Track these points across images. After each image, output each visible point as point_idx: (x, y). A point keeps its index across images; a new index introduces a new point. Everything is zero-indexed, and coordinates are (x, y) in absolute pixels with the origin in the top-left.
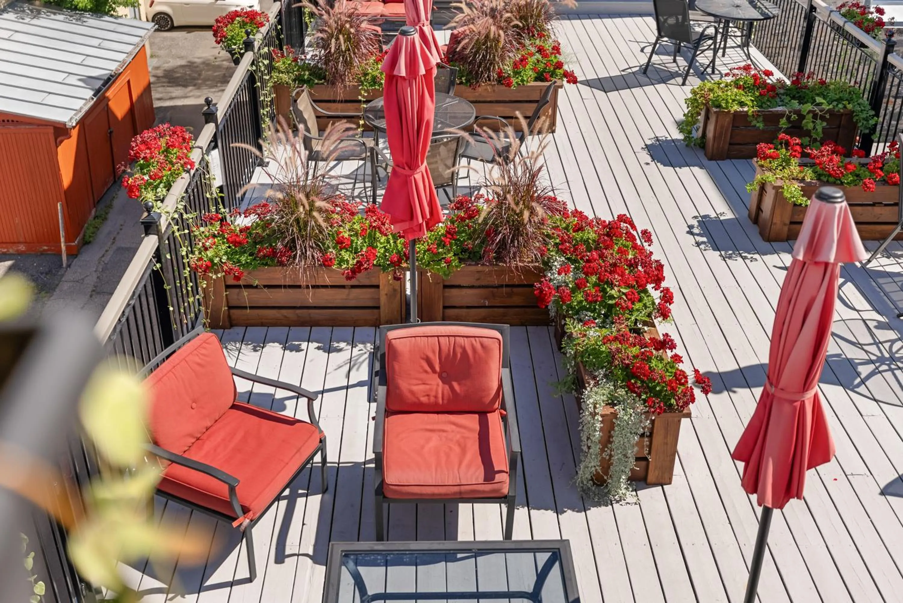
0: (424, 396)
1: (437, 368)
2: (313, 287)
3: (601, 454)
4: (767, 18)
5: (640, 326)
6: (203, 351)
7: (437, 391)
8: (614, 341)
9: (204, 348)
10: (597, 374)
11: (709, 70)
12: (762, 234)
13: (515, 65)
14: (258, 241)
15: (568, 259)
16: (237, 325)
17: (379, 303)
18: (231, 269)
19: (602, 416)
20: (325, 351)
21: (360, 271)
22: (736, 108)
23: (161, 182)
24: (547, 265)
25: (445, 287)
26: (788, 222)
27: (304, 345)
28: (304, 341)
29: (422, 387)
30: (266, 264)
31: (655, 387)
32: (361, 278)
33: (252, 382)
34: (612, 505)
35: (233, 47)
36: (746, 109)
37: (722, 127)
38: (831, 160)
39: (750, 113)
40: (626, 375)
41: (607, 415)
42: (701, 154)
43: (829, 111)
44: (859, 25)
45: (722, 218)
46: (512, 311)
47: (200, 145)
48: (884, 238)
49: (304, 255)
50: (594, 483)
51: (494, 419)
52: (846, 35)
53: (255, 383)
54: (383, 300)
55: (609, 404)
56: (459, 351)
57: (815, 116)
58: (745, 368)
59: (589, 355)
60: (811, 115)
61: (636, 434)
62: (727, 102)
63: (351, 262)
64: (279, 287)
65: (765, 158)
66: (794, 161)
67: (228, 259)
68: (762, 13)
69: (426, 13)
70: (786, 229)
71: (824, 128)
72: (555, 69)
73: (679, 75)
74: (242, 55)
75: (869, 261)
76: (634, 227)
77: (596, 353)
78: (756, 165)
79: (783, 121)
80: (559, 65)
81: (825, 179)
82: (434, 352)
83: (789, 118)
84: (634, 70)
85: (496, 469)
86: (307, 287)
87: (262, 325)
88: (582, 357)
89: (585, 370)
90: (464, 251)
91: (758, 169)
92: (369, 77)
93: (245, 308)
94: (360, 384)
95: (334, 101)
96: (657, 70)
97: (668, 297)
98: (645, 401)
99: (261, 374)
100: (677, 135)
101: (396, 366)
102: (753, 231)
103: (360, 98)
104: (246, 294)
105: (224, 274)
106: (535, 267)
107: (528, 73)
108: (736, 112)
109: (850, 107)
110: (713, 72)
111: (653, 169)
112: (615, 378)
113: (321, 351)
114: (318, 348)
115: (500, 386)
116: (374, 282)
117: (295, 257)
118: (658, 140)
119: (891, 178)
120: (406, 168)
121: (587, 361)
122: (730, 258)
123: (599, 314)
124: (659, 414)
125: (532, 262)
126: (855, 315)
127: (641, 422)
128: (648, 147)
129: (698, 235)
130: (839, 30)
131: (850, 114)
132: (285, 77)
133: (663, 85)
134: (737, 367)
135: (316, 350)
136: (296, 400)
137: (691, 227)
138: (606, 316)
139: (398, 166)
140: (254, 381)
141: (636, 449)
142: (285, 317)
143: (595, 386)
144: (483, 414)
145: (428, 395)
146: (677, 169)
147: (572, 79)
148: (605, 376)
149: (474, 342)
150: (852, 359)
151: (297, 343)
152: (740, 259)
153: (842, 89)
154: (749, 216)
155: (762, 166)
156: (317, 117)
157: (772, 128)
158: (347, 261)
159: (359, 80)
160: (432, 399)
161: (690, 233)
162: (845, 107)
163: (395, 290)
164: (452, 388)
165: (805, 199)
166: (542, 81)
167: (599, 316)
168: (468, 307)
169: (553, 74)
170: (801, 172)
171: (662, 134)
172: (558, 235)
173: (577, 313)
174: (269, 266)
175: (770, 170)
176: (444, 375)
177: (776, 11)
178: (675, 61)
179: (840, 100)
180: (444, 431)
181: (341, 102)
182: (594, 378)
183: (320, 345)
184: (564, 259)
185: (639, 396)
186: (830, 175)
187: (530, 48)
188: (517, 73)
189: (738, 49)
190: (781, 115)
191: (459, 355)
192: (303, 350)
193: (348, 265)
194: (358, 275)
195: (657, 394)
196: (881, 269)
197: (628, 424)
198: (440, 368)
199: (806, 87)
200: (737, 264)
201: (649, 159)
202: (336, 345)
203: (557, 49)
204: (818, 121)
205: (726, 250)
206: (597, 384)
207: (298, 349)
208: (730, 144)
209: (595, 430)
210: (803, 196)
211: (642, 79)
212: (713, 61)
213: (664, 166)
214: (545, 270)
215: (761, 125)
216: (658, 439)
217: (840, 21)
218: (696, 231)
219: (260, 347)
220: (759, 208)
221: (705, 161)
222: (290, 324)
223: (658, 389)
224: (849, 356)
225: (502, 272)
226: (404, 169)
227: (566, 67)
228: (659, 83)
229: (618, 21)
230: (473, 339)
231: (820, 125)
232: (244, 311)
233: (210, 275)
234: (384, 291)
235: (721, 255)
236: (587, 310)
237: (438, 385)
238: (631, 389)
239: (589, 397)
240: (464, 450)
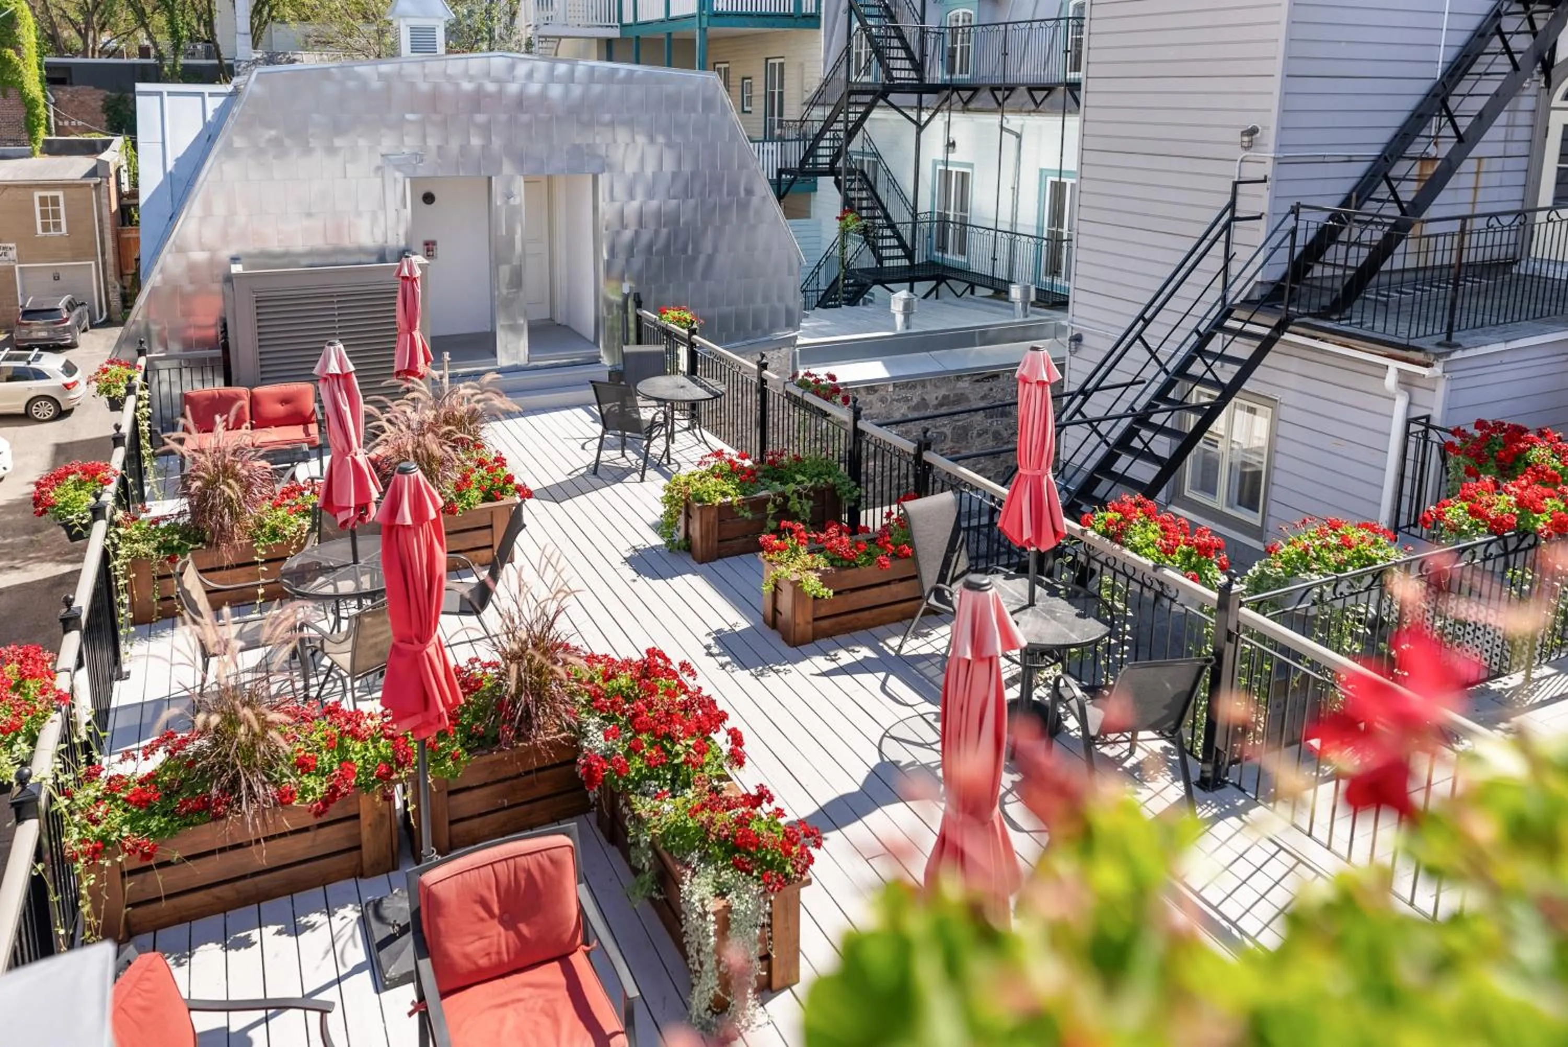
0: (482, 957)
1: (496, 910)
2: (266, 839)
3: (718, 968)
4: (717, 396)
5: (716, 783)
6: (147, 985)
7: (499, 945)
8: (702, 809)
9: (148, 979)
10: (688, 859)
11: (665, 461)
12: (786, 639)
13: (458, 487)
14: (170, 792)
15: (603, 718)
16: (138, 933)
17: (360, 840)
18: (138, 845)
19: (714, 914)
20: (290, 935)
21: (334, 801)
22: (720, 499)
23: (18, 735)
24: (582, 733)
25: (451, 793)
26: (810, 619)
27: (255, 934)
28: (254, 928)
29: (478, 944)
30: (192, 824)
31: (765, 856)
32: (335, 811)
33: (225, 1013)
34: (741, 1035)
35: (70, 517)
36: (729, 499)
37: (708, 523)
38: (841, 542)
39: (735, 503)
40: (726, 851)
41: (719, 911)
42: (689, 558)
43: (812, 488)
44: (816, 393)
45: (737, 629)
46: (538, 805)
47: (66, 666)
48: (913, 617)
49: (253, 796)
50: (714, 1012)
51: (579, 960)
52: (807, 406)
53: (231, 1013)
54: (366, 834)
55: (716, 896)
56: (522, 876)
57: (800, 496)
58: (826, 805)
59: (674, 837)
60: (796, 495)
61: (756, 926)
62: (709, 495)
63: (318, 791)
64: (211, 853)
65: (771, 551)
66: (802, 549)
67: (132, 830)
68: (711, 392)
69: (358, 439)
70: (810, 627)
71: (811, 508)
72: (505, 484)
73: (635, 471)
74: (87, 527)
75: (901, 646)
76: (667, 660)
77: (680, 831)
78: (763, 561)
79: (770, 506)
80: (509, 479)
81: (839, 564)
82: (489, 888)
83: (774, 502)
84: (582, 471)
85: (608, 1032)
86: (258, 841)
87: (181, 921)
88: (665, 841)
89: (673, 859)
90: (470, 737)
91: (767, 566)
92: (266, 529)
93: (159, 899)
94: (358, 969)
95: (221, 569)
96: (608, 469)
97: (736, 738)
98: (758, 878)
99: (236, 995)
100: (656, 540)
101: (442, 924)
102: (775, 638)
103: (256, 558)
104: (159, 878)
105: (126, 854)
106: (564, 739)
107: (475, 494)
108: (720, 504)
109: (830, 480)
110: (669, 462)
111: (644, 585)
112: (713, 859)
113: (284, 936)
114: (279, 933)
115: (581, 910)
116: (351, 811)
117: (239, 800)
118: (636, 550)
119: (901, 550)
120: (416, 642)
121: (672, 847)
122: (762, 675)
123: (665, 780)
124: (779, 890)
125: (559, 732)
126: (908, 712)
127: (759, 907)
128: (627, 560)
129: (719, 655)
130: (797, 402)
131: (833, 489)
132: (142, 547)
133: (619, 485)
134: (817, 808)
135: (277, 937)
136: (264, 1025)
137: (708, 647)
138: (673, 781)
139: (402, 641)
140: (228, 1010)
141: (759, 946)
142: (218, 898)
143: (692, 876)
144: (563, 958)
145: (488, 954)
146: (669, 580)
147: (527, 494)
148: (701, 859)
149: (540, 859)
150: (928, 764)
151: (243, 934)
152: (772, 673)
153: (817, 463)
154: (765, 621)
155: (771, 561)
156: (208, 592)
157: (759, 516)
158: (313, 789)
159: (251, 536)
160: (494, 957)
161: (710, 654)
162: (826, 482)
163: (382, 816)
164: (519, 934)
165: (826, 590)
166: (491, 500)
167: (665, 783)
168: (480, 815)
169: (503, 491)
170: (813, 561)
171: (639, 543)
172: (587, 691)
173: (638, 785)
174: (195, 825)
175: (781, 563)
176: (506, 917)
177: (723, 388)
178: (623, 455)
179: (819, 475)
180: (519, 1000)
181: (227, 568)
182: (688, 866)
183: (280, 927)
184: (597, 719)
185: (749, 873)
186: (843, 559)
187: (468, 463)
188: (460, 496)
189: (686, 433)
190: (766, 500)
191: (523, 883)
192: (255, 943)
193: (314, 794)
194: (333, 806)
195: (770, 866)
196: (914, 653)
197: (746, 915)
198: (500, 909)
199: (783, 466)
200: (771, 680)
201: (634, 575)
202: (304, 920)
203: (501, 461)
204: (804, 501)
205: (756, 667)
206: (695, 873)
207: (247, 943)
208: (720, 541)
209: (709, 936)
210: (823, 587)
211: (593, 480)
212: (667, 449)
213: (654, 579)
214: (578, 739)
215: (748, 515)
216: (778, 924)
217: (798, 392)
218: (715, 650)
219: (185, 957)
220: (775, 610)
221: (695, 565)
222: (224, 907)
223: (769, 858)
224: (924, 762)
225: (528, 752)
226: (412, 643)
227: (517, 481)
228: (615, 483)
229: (543, 416)
230: (538, 855)
231: (808, 505)
232: (153, 907)
233: (101, 862)
234: (366, 820)
235: (752, 674)
236: (650, 778)
237: (499, 935)
238: (738, 866)
239: (692, 893)
240: (556, 1021)
